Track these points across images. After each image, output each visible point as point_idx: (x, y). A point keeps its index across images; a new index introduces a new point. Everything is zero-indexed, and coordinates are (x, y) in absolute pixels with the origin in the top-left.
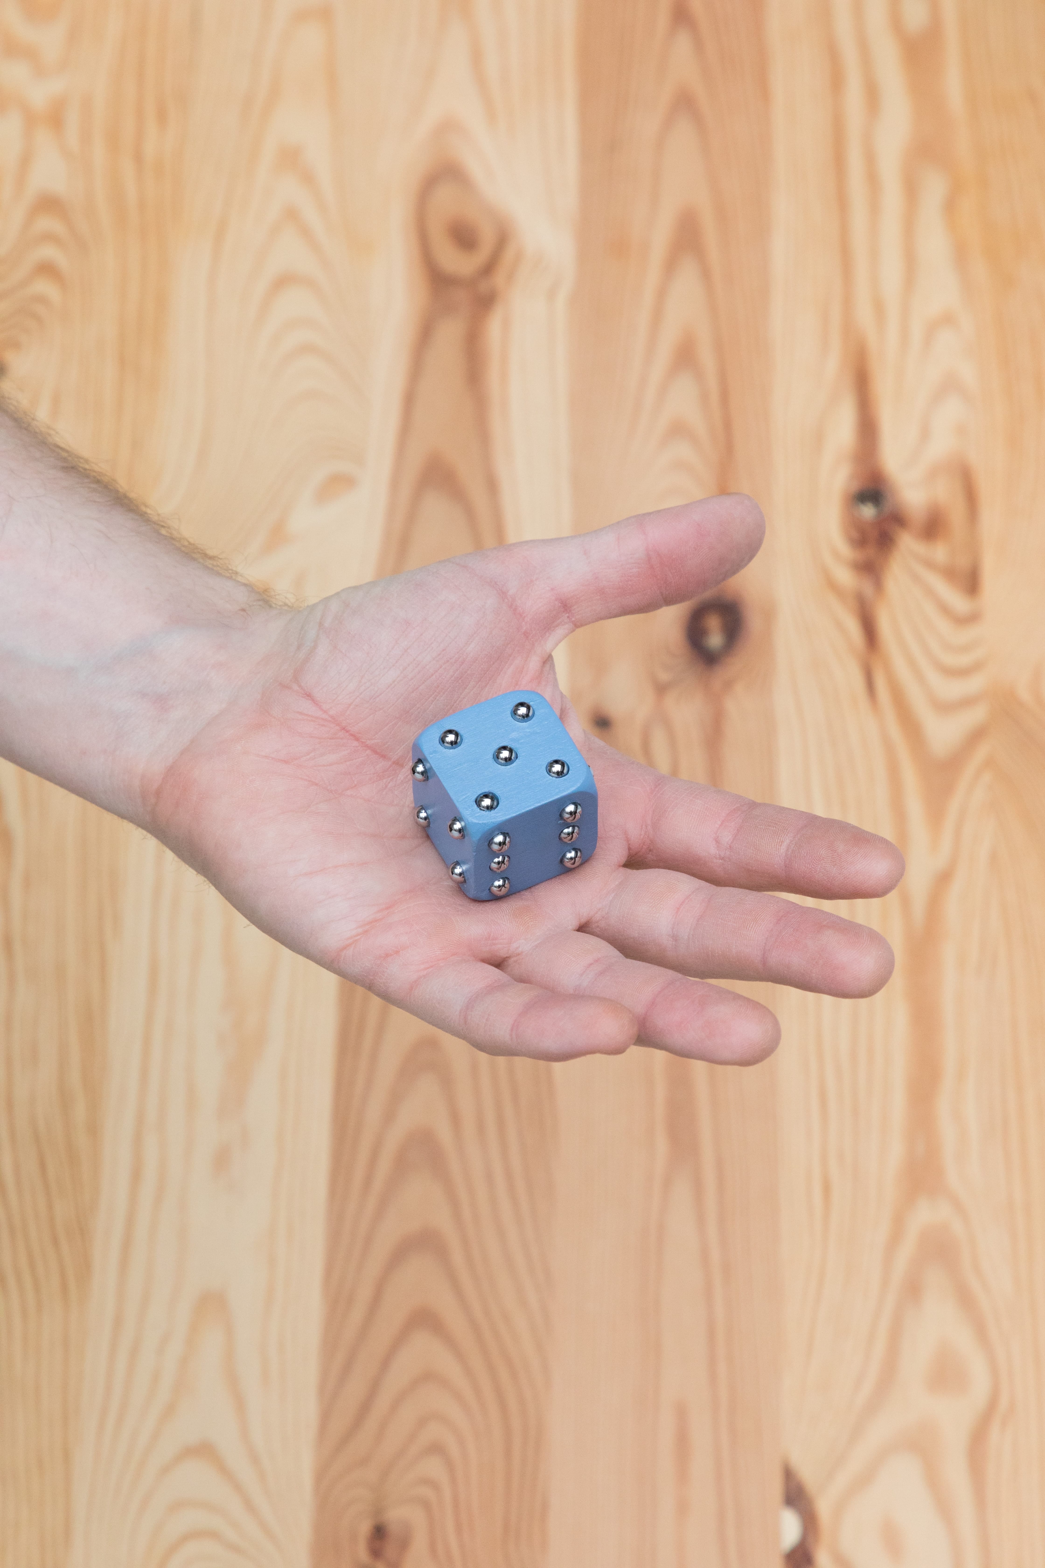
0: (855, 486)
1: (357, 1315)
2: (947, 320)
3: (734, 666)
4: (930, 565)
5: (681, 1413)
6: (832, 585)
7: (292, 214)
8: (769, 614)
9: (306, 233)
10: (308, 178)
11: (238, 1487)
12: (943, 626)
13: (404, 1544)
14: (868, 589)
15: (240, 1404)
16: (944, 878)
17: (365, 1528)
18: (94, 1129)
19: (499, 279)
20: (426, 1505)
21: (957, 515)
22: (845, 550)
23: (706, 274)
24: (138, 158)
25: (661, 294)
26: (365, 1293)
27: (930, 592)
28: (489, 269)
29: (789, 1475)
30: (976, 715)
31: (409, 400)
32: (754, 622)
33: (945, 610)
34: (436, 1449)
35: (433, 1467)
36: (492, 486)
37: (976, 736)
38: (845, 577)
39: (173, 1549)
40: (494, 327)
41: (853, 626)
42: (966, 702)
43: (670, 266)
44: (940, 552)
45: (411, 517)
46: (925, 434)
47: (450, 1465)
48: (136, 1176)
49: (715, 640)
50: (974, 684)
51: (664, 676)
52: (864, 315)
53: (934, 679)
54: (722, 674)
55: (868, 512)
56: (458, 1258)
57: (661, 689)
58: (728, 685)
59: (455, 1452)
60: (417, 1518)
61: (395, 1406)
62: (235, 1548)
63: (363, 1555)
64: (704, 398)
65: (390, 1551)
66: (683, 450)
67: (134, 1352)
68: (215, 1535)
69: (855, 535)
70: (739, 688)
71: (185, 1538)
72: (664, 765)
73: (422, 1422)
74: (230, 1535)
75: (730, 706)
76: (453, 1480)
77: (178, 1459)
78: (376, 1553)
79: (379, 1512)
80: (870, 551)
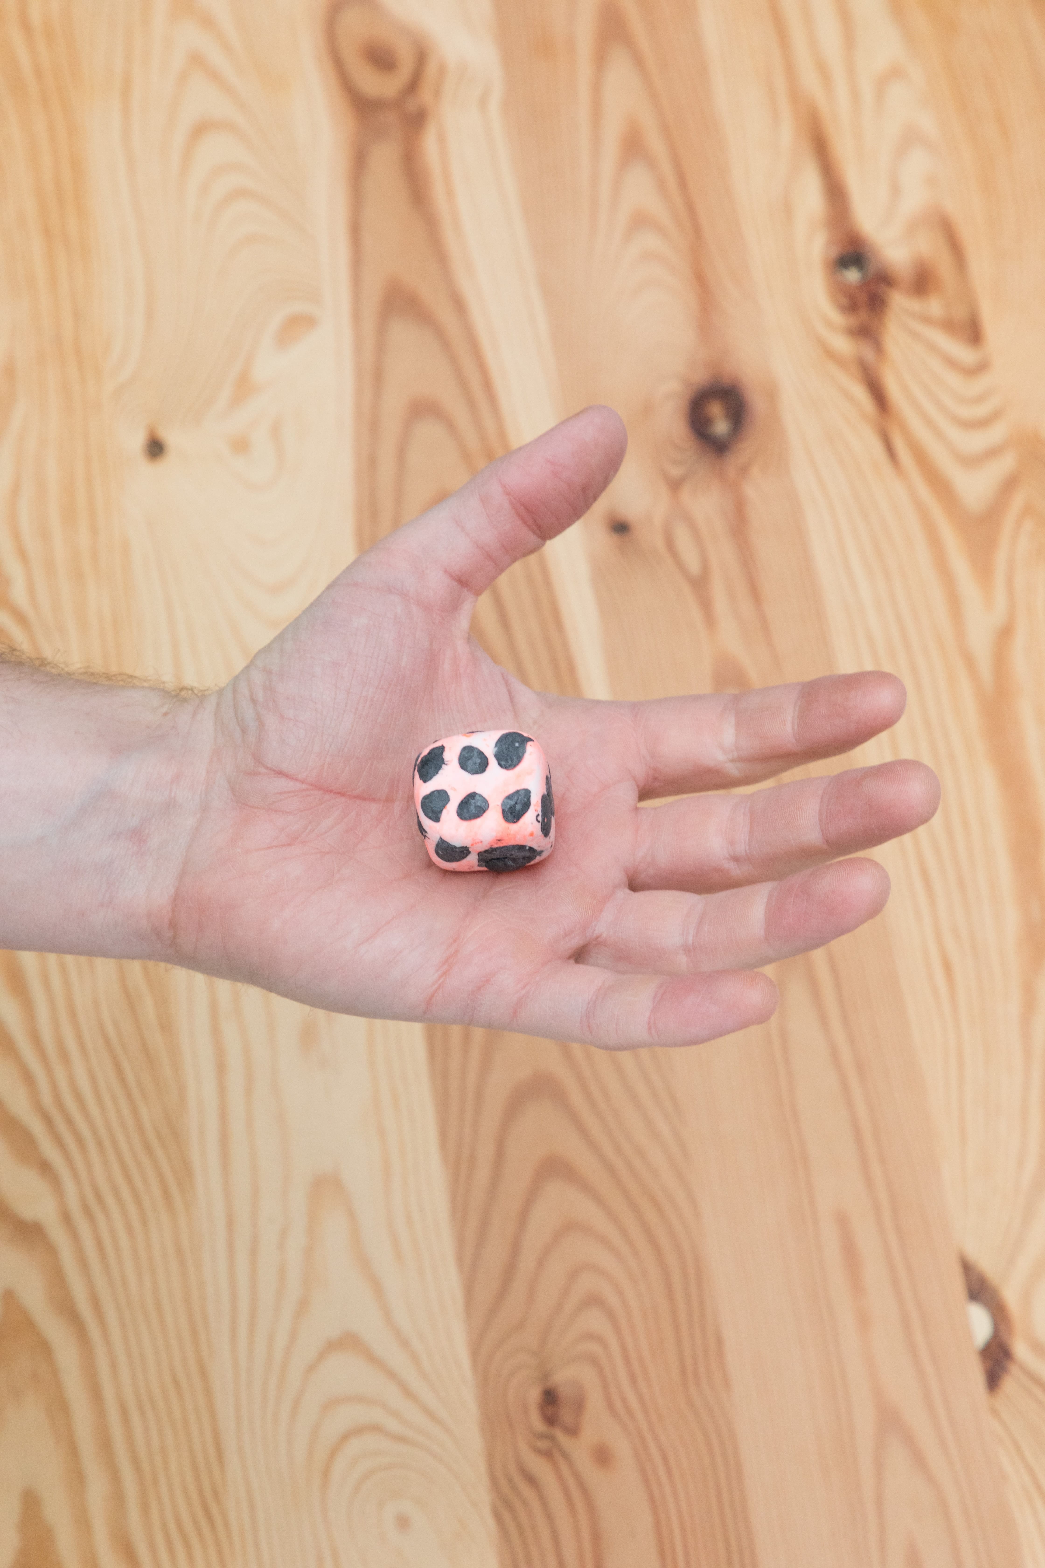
0: (834, 252)
1: (482, 1175)
2: (895, 73)
3: (745, 451)
4: (927, 320)
5: (843, 1221)
6: (830, 354)
7: (197, 60)
8: (772, 393)
9: (215, 76)
10: (208, 22)
11: (392, 1375)
12: (953, 379)
13: (579, 1405)
14: (868, 353)
15: (377, 1287)
16: (1005, 634)
17: (534, 1395)
18: (167, 1026)
19: (426, 95)
20: (594, 1361)
21: (944, 267)
22: (837, 318)
23: (639, 62)
24: (26, 26)
25: (597, 88)
26: (486, 1152)
27: (932, 347)
28: (413, 86)
29: (967, 1268)
30: (1006, 464)
31: (355, 230)
32: (757, 403)
33: (952, 363)
34: (593, 1300)
35: (594, 1321)
36: (459, 305)
37: (1009, 485)
38: (843, 344)
39: (335, 1451)
40: (430, 143)
41: (861, 393)
42: (992, 453)
43: (600, 59)
44: (934, 306)
45: (381, 349)
46: (895, 190)
47: (611, 1316)
48: (221, 1068)
49: (721, 427)
50: (996, 434)
51: (676, 472)
52: (809, 80)
53: (954, 434)
54: (734, 461)
55: (853, 276)
56: (577, 1099)
57: (675, 485)
58: (744, 470)
59: (613, 1300)
60: (587, 1376)
61: (541, 1262)
62: (402, 1439)
63: (537, 1423)
64: (661, 185)
65: (566, 1415)
66: (650, 241)
67: (254, 1252)
68: (376, 1428)
69: (844, 301)
70: (755, 472)
71: (345, 1437)
72: (693, 564)
73: (573, 1275)
74: (392, 1425)
75: (750, 491)
76: (617, 1330)
77: (322, 1355)
78: (551, 1419)
79: (545, 1376)
80: (863, 315)
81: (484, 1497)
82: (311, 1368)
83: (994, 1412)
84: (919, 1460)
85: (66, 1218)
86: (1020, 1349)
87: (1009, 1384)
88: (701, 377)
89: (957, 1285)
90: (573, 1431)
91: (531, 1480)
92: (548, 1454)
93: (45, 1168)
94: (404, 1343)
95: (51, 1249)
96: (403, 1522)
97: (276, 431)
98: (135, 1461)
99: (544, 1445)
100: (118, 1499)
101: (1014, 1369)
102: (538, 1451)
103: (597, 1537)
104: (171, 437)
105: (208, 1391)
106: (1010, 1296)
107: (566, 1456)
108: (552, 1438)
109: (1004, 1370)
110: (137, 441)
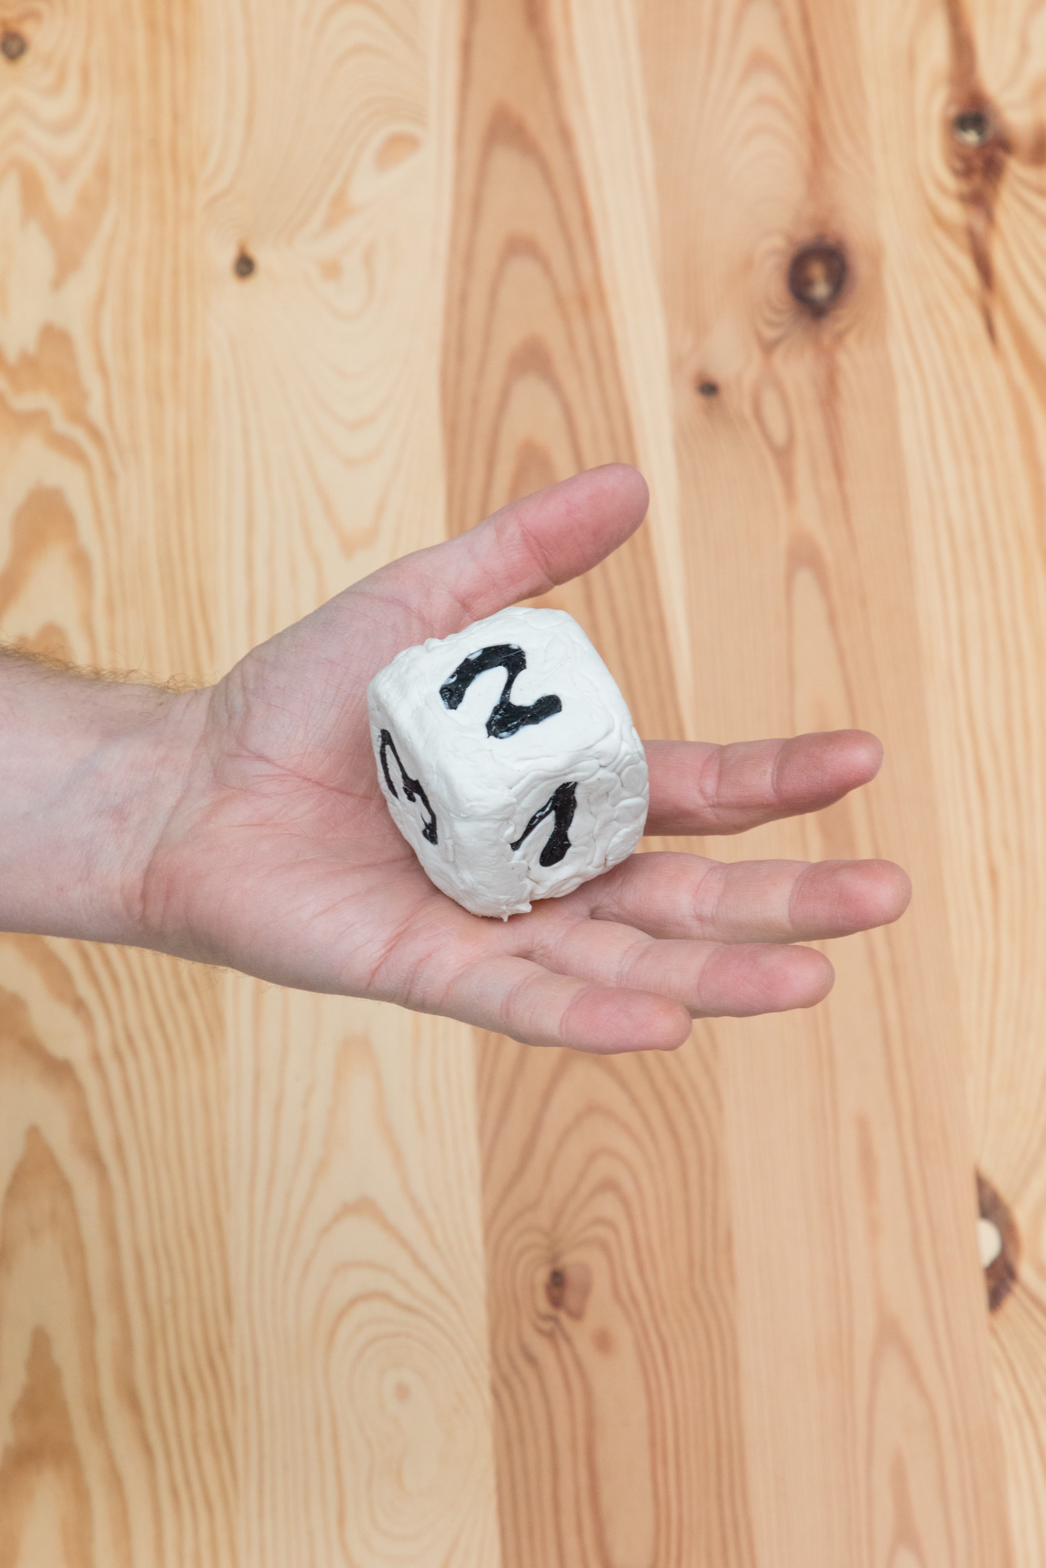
0: (953, 111)
3: (843, 317)
5: (863, 1125)
6: (939, 221)
8: (876, 259)
11: (404, 1243)
13: (586, 1290)
14: (979, 224)
15: (397, 1154)
17: (542, 1276)
20: (604, 1247)
22: (951, 182)
29: (981, 1183)
31: (467, 47)
32: (861, 267)
34: (609, 1185)
35: (608, 1206)
36: (566, 136)
38: (953, 211)
39: (342, 1314)
41: (966, 265)
45: (481, 179)
46: (1024, 48)
47: (625, 1202)
49: (821, 290)
51: (770, 334)
54: (831, 326)
55: (971, 137)
57: (768, 348)
58: (839, 338)
59: (629, 1187)
60: (596, 1261)
61: (560, 1144)
62: (408, 1308)
63: (543, 1305)
64: (784, 22)
65: (571, 1298)
66: (766, 83)
67: (278, 1108)
68: (385, 1296)
69: (958, 165)
70: (851, 340)
71: (353, 1302)
72: (779, 435)
73: (592, 1158)
74: (401, 1294)
75: (843, 360)
76: (630, 1217)
77: (337, 1218)
78: (556, 1301)
79: (555, 1258)
80: (977, 180)
81: (484, 1372)
82: (326, 1230)
83: (993, 1331)
84: (915, 1374)
85: (97, 1059)
86: (1026, 1270)
87: (1011, 1305)
88: (805, 234)
89: (970, 1200)
90: (577, 1315)
91: (531, 1359)
92: (550, 1336)
93: (79, 1006)
94: (419, 1213)
95: (79, 1088)
96: (402, 1392)
97: (368, 257)
98: (146, 1308)
99: (547, 1326)
100: (126, 1344)
101: (1017, 1289)
102: (540, 1332)
103: (591, 1422)
104: (261, 256)
105: (222, 1245)
106: (1022, 1216)
107: (568, 1339)
108: (555, 1320)
109: (1009, 1290)
110: (227, 257)
